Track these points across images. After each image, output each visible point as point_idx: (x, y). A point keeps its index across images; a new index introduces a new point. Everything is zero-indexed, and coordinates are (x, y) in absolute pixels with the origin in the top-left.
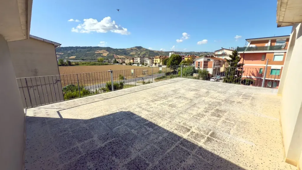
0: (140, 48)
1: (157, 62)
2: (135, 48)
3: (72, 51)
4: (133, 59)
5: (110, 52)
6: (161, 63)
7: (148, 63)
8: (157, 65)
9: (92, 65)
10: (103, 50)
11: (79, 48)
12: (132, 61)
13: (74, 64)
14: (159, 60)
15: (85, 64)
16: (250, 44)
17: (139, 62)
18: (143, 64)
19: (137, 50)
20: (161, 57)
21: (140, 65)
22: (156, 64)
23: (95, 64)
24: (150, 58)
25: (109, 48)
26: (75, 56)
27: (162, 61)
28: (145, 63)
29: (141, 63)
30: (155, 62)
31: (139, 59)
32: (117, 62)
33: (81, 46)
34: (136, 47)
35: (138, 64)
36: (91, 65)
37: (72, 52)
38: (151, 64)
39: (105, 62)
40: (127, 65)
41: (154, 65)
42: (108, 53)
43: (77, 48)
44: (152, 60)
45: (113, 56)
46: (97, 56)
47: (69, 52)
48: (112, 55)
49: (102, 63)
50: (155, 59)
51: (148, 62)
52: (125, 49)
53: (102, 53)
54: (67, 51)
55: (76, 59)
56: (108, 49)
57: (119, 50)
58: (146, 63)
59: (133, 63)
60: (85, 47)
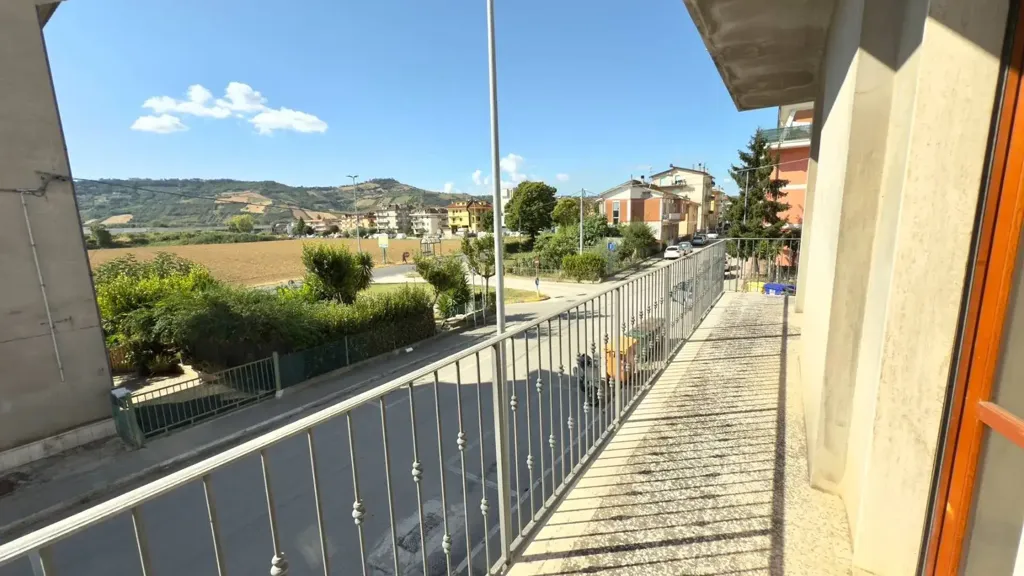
0: (388, 184)
1: (457, 222)
2: (373, 186)
3: (116, 195)
4: (371, 216)
5: (277, 201)
6: (474, 225)
7: (426, 227)
8: (461, 232)
9: (207, 241)
10: (248, 193)
11: (148, 182)
12: (366, 223)
13: (124, 239)
14: (465, 214)
15: (177, 238)
16: (794, 120)
17: (393, 224)
18: (409, 232)
19: (380, 192)
20: (473, 207)
21: (400, 236)
22: (455, 229)
23: (218, 239)
24: (433, 211)
25: (273, 184)
26: (131, 216)
27: (478, 219)
28: (414, 227)
29: (400, 230)
30: (450, 222)
31: (393, 213)
32: (310, 231)
33: (155, 177)
34: (375, 181)
35: (391, 232)
36: (200, 242)
37: (116, 202)
38: (439, 232)
39: (258, 230)
40: (347, 236)
41: (448, 233)
42: (270, 202)
43: (136, 185)
44: (439, 217)
45: (291, 211)
46: (223, 215)
47: (102, 200)
48: (283, 208)
49: (246, 233)
50: (450, 214)
51: (428, 223)
52: (335, 189)
53: (244, 205)
54: (90, 196)
55: (134, 226)
56: (269, 189)
57: (311, 193)
58: (420, 227)
59: (373, 232)
60: (171, 180)
